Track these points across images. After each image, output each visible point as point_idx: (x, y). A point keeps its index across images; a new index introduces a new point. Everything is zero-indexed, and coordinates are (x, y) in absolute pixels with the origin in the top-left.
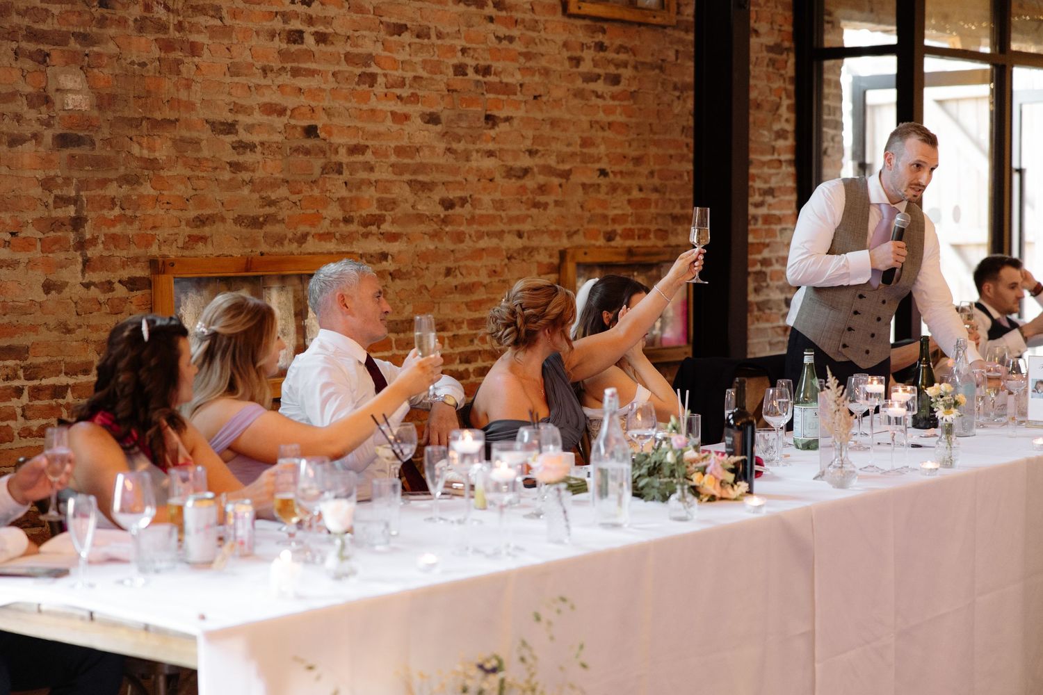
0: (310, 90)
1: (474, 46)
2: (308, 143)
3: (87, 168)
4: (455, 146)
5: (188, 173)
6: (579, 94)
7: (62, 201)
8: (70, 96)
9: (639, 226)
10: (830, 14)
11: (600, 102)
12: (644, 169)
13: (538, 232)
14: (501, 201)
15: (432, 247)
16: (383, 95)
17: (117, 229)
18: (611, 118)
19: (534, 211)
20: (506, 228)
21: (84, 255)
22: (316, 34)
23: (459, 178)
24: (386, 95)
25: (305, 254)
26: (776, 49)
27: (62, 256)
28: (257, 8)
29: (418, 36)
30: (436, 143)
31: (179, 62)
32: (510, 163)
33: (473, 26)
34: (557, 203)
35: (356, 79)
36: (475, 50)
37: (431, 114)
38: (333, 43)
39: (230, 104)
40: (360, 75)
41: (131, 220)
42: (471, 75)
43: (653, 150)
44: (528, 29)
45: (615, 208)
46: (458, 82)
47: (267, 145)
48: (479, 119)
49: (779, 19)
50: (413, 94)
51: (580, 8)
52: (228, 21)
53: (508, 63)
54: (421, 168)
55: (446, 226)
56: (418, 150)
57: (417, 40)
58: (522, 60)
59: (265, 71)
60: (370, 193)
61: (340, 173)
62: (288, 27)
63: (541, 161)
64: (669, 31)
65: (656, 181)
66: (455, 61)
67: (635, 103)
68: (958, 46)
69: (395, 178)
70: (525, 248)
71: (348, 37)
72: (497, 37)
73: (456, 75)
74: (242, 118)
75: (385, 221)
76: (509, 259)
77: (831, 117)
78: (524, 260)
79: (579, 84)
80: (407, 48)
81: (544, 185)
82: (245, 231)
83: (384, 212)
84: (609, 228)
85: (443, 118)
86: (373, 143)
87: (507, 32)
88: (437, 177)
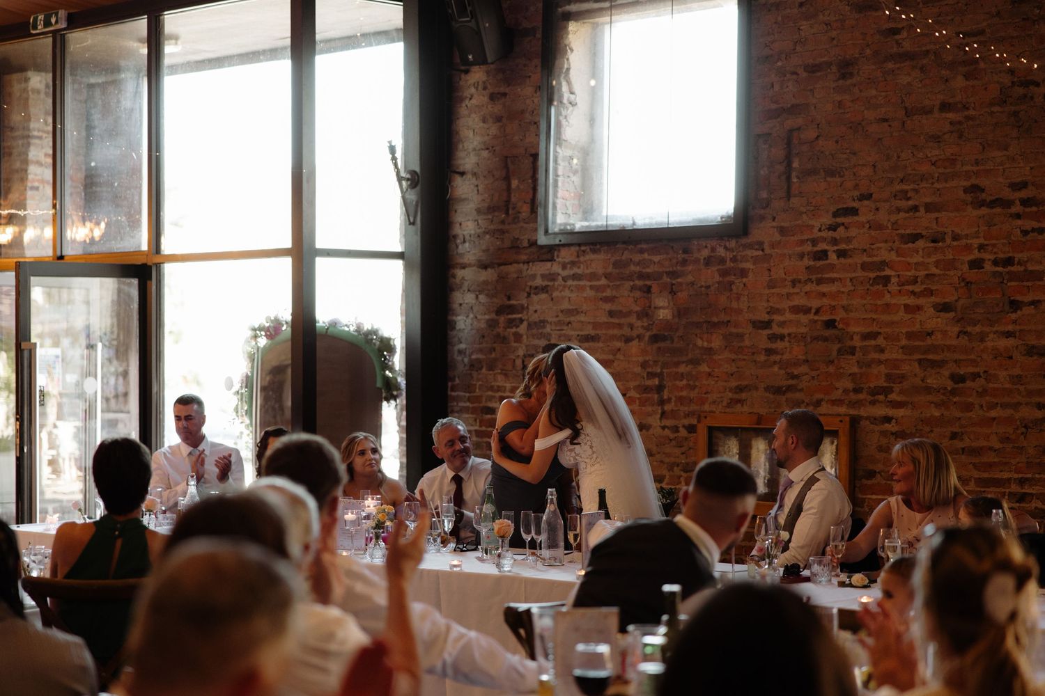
0: (831, 294)
1: (994, 242)
2: (827, 333)
3: (667, 355)
4: (969, 329)
5: (733, 356)
7: (651, 375)
8: (662, 311)
14: (1019, 377)
15: (937, 414)
16: (896, 292)
17: (684, 393)
20: (1022, 400)
21: (662, 409)
22: (840, 251)
23: (972, 357)
24: (900, 292)
27: (650, 409)
28: (791, 238)
29: (934, 241)
30: (948, 328)
31: (732, 283)
32: (1033, 342)
33: (995, 225)
35: (873, 282)
36: (994, 245)
37: (945, 304)
38: (851, 257)
39: (766, 308)
40: (874, 279)
41: (693, 388)
42: (988, 267)
46: (972, 275)
47: (793, 336)
48: (998, 305)
50: (926, 289)
52: (768, 251)
53: (1033, 253)
54: (934, 348)
55: (955, 397)
56: (929, 334)
57: (932, 244)
59: (794, 283)
60: (878, 370)
61: (852, 354)
62: (815, 249)
66: (972, 257)
69: (905, 357)
71: (866, 250)
72: (1023, 231)
73: (971, 269)
74: (777, 318)
75: (891, 391)
76: (1024, 427)
80: (921, 252)
82: (772, 397)
83: (892, 385)
85: (959, 307)
86: (886, 330)
87: (1036, 225)
88: (948, 355)
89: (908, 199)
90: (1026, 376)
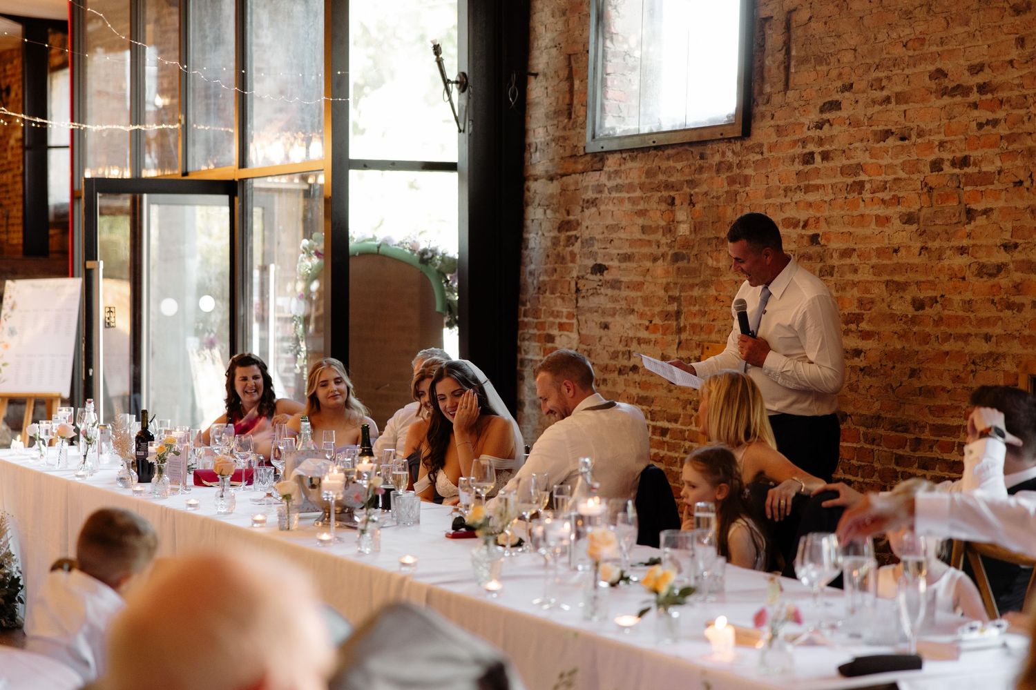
0: (816, 204)
1: (953, 138)
3: (684, 276)
4: (930, 245)
7: (672, 299)
8: (682, 225)
13: (1010, 337)
14: (970, 302)
15: (899, 347)
16: (869, 200)
17: (696, 321)
19: (1008, 313)
20: (973, 330)
21: (680, 338)
22: (823, 152)
23: (931, 278)
24: (872, 200)
27: (670, 338)
28: (786, 139)
29: (902, 139)
30: (912, 243)
32: (984, 260)
33: (955, 117)
35: (848, 189)
36: (952, 142)
37: (909, 214)
38: (833, 159)
40: (851, 185)
41: (704, 314)
42: (947, 168)
46: (933, 179)
50: (894, 196)
52: (766, 154)
53: (986, 150)
54: (898, 268)
55: (915, 326)
56: (895, 251)
57: (900, 143)
58: (1004, 144)
59: (786, 191)
60: (851, 294)
61: (832, 275)
62: (805, 151)
63: (1022, 257)
66: (933, 157)
69: (875, 278)
70: (991, 354)
71: (845, 151)
72: (979, 124)
73: (932, 172)
75: (861, 319)
76: (974, 364)
80: (890, 152)
81: (1020, 284)
83: (863, 312)
85: (922, 217)
86: (861, 246)
87: (990, 116)
88: (911, 276)
89: (882, 88)
90: (976, 301)
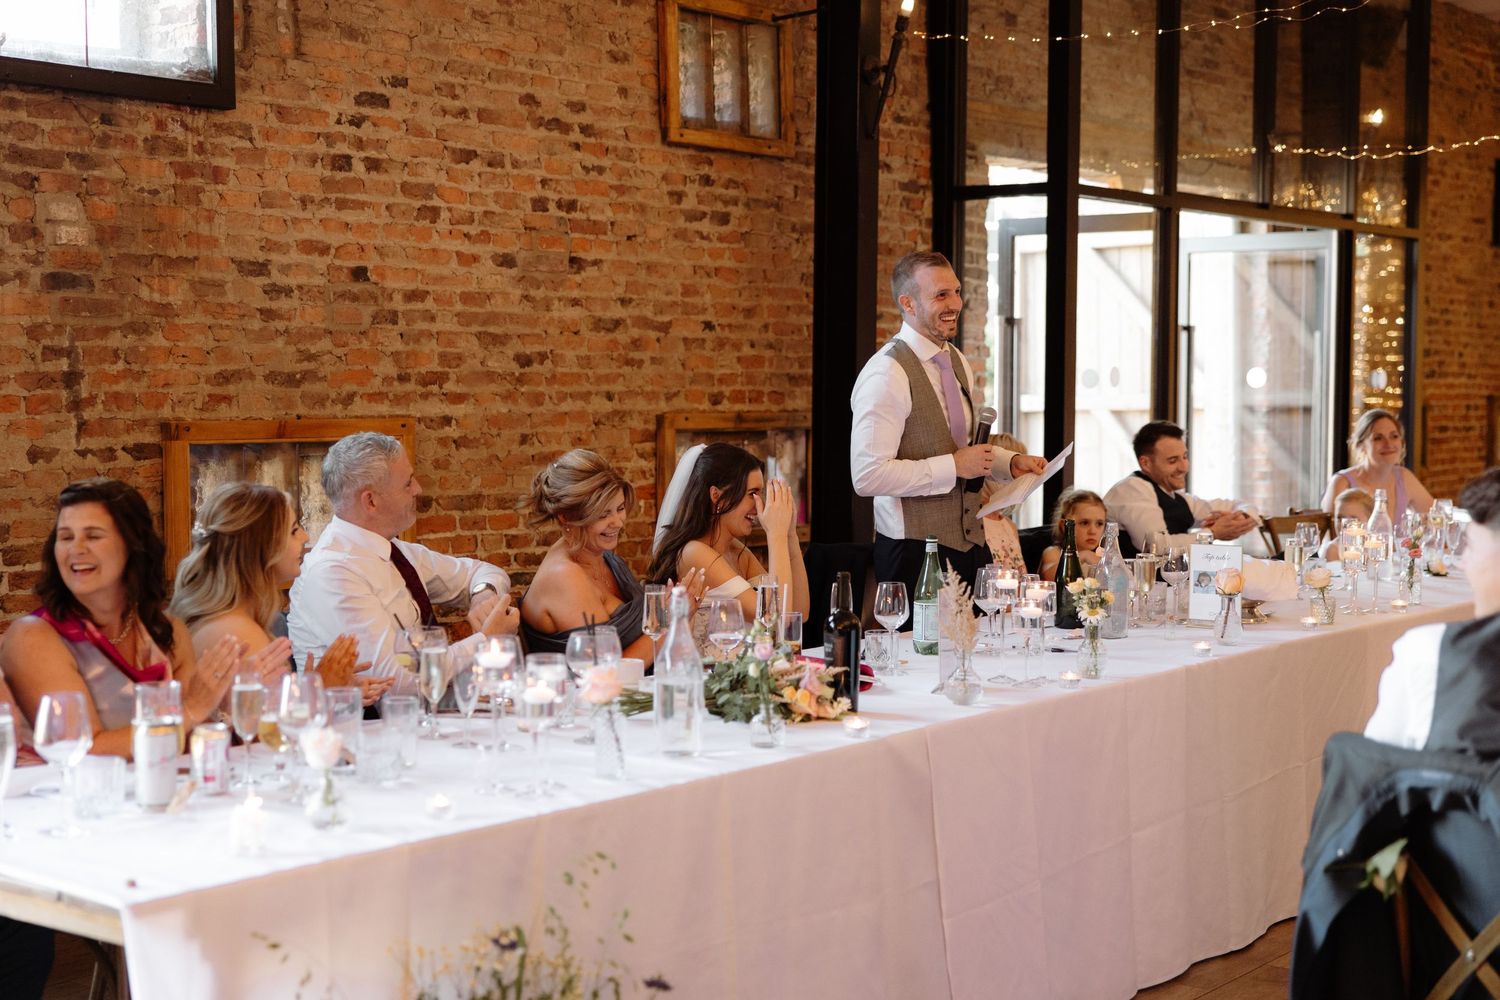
0: (359, 226)
1: (557, 177)
2: (358, 287)
3: (83, 314)
4: (533, 292)
5: (210, 321)
6: (681, 235)
7: (52, 353)
8: (64, 228)
9: (750, 387)
10: (973, 148)
11: (705, 244)
12: (756, 322)
13: (631, 394)
14: (588, 358)
15: (504, 410)
16: (447, 232)
17: (121, 387)
18: (718, 263)
19: (627, 370)
20: (593, 388)
21: (79, 417)
22: (367, 159)
23: (537, 331)
24: (450, 233)
25: (351, 418)
26: (910, 186)
27: (51, 418)
28: (295, 127)
29: (490, 165)
30: (509, 289)
31: (198, 191)
32: (599, 313)
33: (555, 154)
34: (653, 360)
35: (415, 214)
36: (557, 181)
37: (505, 256)
38: (386, 171)
39: (261, 241)
40: (419, 209)
41: (138, 376)
42: (552, 206)
43: (767, 301)
44: (621, 159)
45: (722, 366)
46: (537, 219)
47: (306, 289)
48: (562, 262)
49: (915, 153)
50: (483, 232)
51: (682, 135)
52: (260, 143)
53: (596, 197)
54: (493, 318)
55: (522, 386)
56: (488, 297)
57: (489, 169)
58: (614, 194)
59: (304, 202)
60: (430, 347)
61: (395, 323)
62: (333, 151)
63: (636, 312)
64: (786, 164)
65: (771, 336)
66: (534, 194)
67: (746, 246)
68: (1120, 186)
69: (460, 329)
70: (616, 413)
71: (406, 164)
72: (584, 168)
73: (534, 210)
74: (274, 257)
75: (448, 379)
76: (596, 424)
77: (974, 265)
78: (614, 426)
79: (681, 223)
80: (477, 178)
81: (638, 340)
82: (279, 391)
83: (447, 369)
84: (715, 390)
85: (519, 261)
86: (434, 288)
87: (597, 162)
88: (512, 328)
89: (456, 97)
90: (594, 358)
